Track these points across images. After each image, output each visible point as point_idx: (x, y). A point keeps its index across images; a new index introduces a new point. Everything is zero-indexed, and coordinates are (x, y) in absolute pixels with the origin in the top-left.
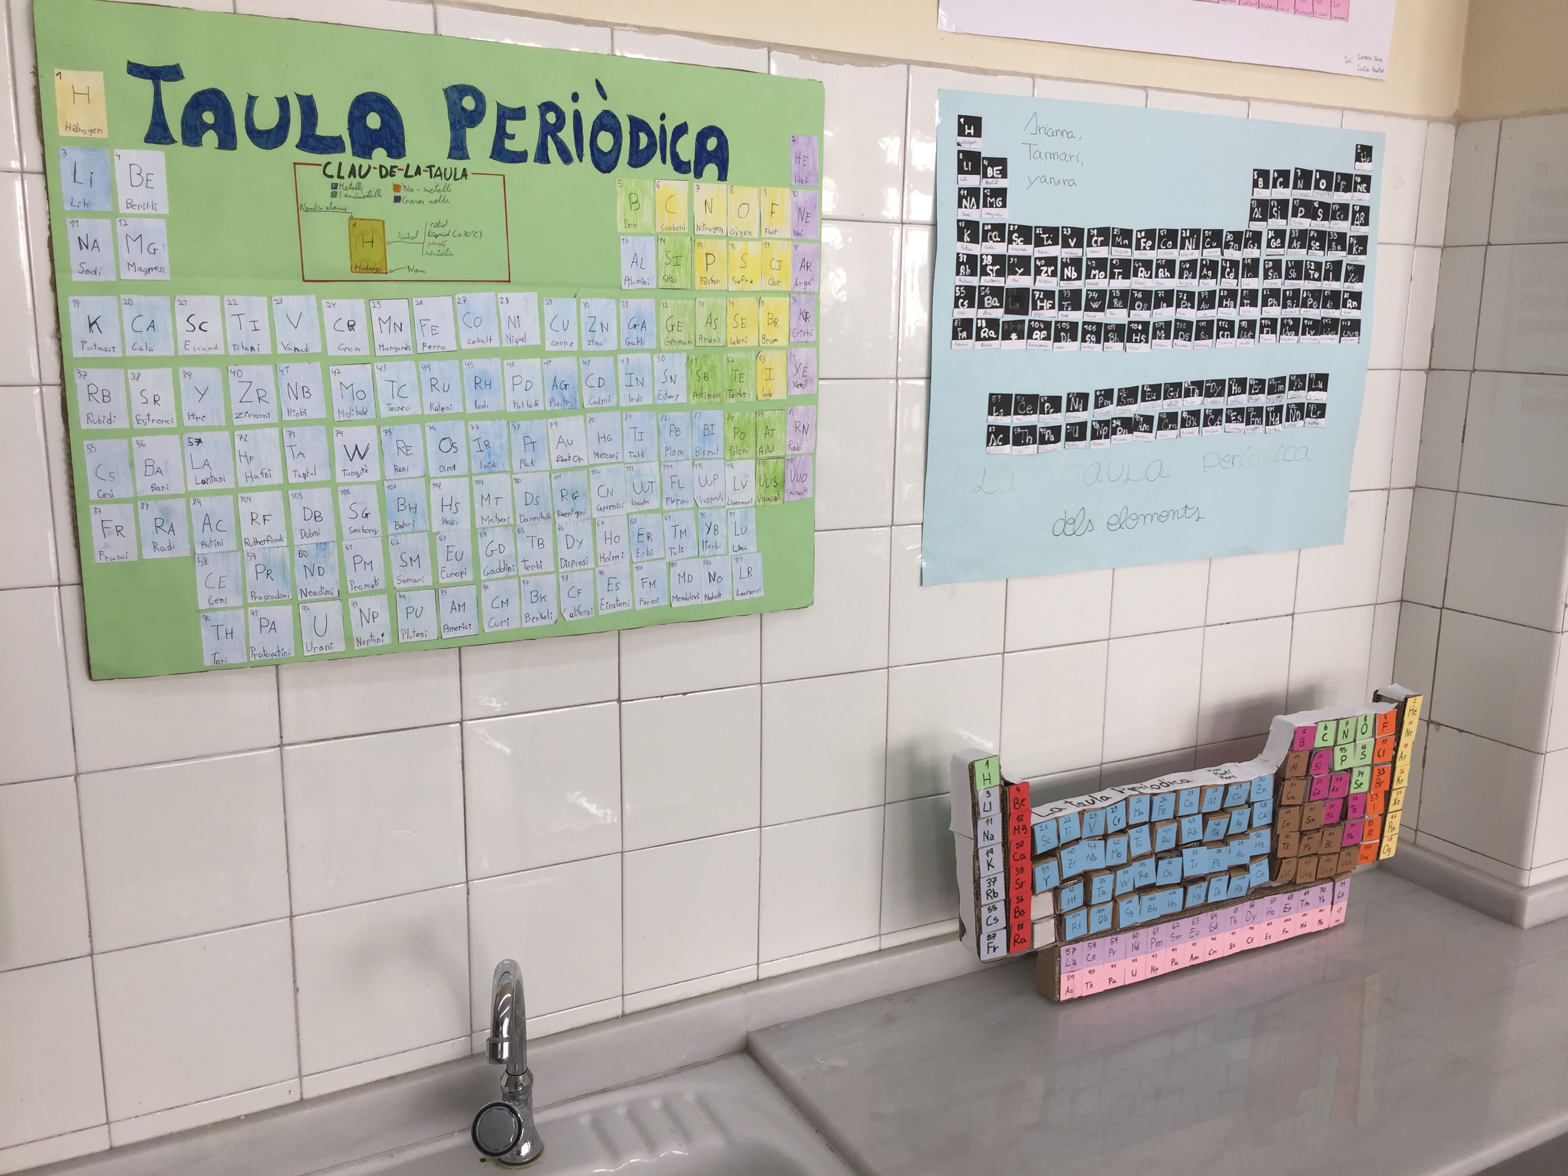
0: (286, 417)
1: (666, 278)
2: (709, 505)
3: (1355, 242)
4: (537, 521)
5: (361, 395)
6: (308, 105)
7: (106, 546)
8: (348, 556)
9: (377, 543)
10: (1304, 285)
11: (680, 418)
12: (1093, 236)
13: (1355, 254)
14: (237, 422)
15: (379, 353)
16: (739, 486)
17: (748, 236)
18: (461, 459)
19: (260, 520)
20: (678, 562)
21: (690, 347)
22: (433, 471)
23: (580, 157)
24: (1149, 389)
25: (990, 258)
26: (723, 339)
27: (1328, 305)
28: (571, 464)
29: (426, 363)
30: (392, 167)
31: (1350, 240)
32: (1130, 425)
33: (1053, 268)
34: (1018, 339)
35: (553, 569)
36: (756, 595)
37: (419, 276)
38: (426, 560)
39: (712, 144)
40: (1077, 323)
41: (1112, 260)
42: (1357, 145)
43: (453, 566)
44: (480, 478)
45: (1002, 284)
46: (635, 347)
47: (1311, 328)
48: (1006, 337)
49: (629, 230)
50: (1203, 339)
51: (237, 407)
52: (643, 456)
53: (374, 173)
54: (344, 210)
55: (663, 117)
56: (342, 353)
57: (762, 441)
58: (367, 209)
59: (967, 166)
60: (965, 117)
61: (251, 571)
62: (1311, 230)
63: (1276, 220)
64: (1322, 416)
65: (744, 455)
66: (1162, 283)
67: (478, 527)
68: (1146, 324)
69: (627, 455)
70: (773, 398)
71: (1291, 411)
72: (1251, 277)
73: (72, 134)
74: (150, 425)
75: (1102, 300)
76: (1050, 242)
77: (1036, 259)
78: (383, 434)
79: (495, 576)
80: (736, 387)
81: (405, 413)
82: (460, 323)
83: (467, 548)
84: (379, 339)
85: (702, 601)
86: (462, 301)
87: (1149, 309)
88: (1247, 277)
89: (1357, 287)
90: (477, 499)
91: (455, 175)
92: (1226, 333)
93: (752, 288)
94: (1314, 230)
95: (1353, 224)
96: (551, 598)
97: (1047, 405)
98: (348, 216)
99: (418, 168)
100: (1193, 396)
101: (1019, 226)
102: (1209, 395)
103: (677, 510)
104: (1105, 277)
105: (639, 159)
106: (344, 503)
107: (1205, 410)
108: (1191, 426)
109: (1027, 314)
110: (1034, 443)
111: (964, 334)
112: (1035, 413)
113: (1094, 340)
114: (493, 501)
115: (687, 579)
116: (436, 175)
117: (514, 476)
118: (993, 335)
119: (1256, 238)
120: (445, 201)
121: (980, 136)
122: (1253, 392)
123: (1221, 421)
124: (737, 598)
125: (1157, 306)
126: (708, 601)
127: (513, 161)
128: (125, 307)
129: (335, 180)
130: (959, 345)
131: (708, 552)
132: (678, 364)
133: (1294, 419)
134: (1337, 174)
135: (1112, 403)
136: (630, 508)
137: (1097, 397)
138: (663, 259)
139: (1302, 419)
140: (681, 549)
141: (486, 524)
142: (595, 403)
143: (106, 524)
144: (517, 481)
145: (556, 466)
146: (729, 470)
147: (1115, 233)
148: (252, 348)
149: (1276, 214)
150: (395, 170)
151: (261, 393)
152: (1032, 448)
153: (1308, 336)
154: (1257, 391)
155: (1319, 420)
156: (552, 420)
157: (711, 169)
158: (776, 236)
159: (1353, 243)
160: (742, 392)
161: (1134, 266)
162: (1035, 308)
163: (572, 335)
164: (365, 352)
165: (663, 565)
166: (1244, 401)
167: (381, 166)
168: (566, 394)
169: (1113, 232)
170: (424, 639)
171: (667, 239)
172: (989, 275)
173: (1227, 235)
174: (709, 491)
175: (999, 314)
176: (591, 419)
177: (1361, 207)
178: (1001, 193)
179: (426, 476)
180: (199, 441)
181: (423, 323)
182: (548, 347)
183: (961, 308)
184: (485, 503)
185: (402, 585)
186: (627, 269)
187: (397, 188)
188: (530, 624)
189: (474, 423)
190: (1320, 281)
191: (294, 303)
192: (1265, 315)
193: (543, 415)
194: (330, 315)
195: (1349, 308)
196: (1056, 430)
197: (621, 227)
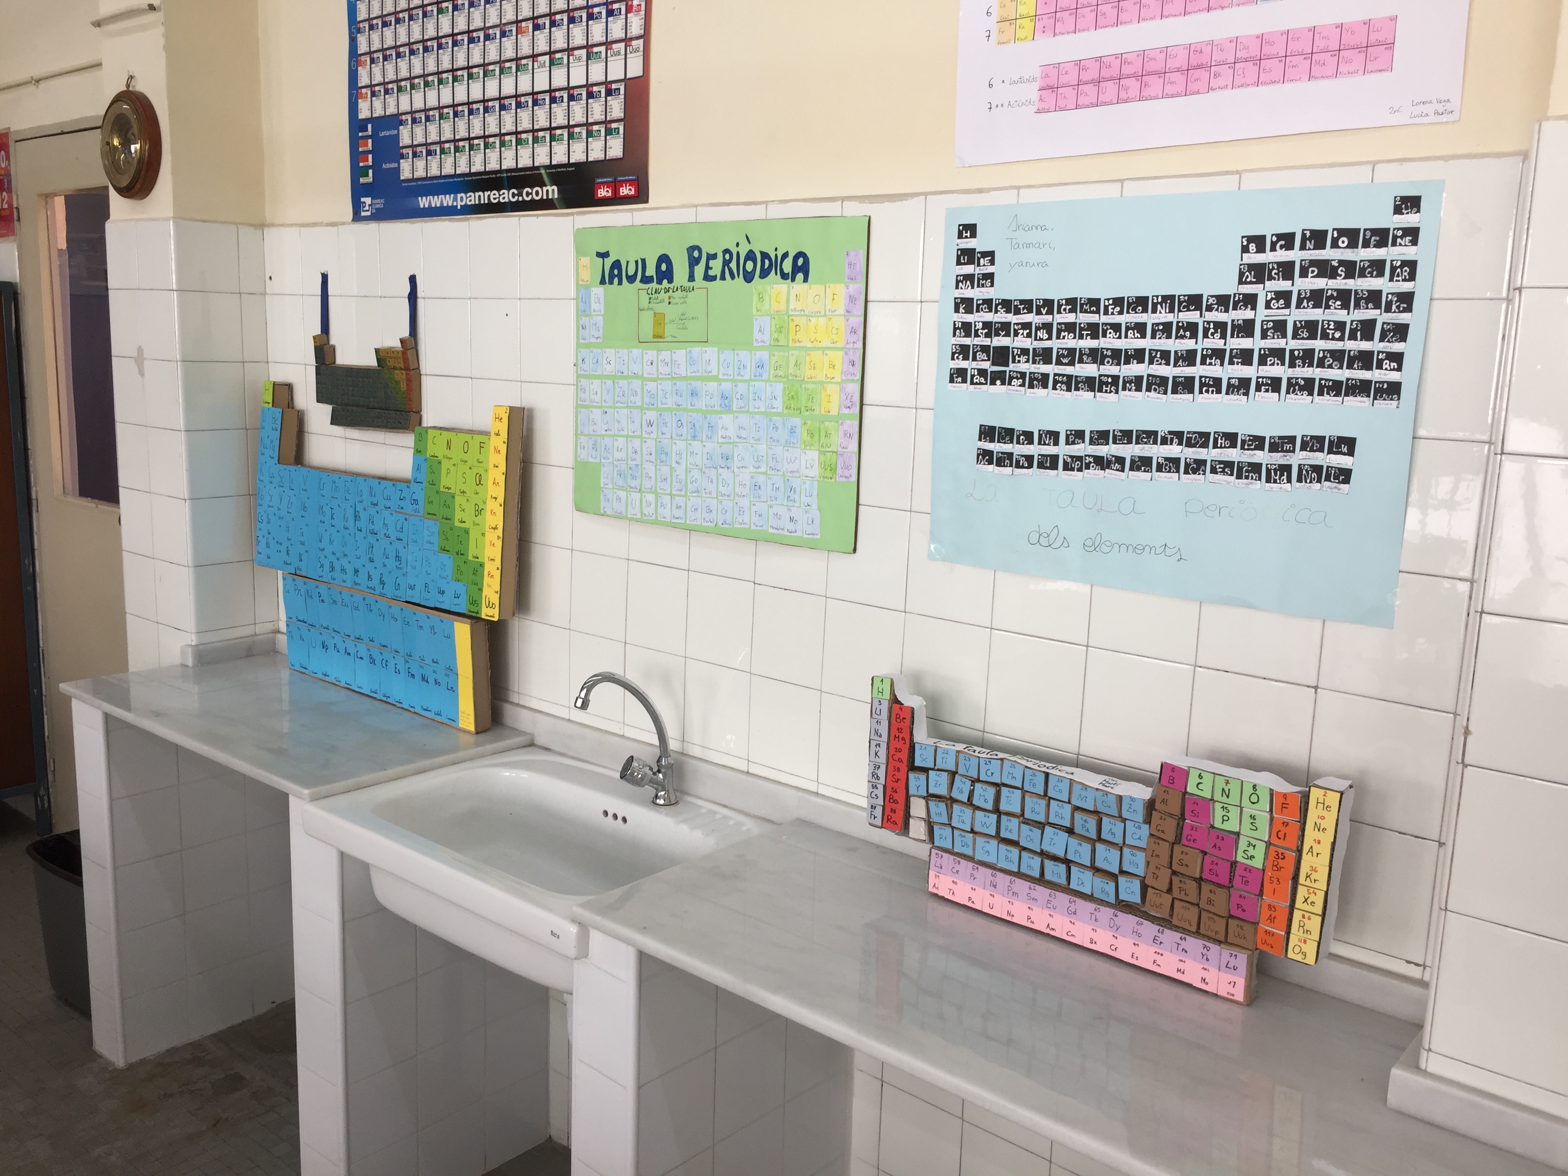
0: (629, 404)
1: (775, 339)
2: (792, 475)
3: (1396, 299)
4: (711, 469)
5: (653, 396)
6: (644, 261)
7: (581, 453)
8: (644, 472)
9: (654, 468)
10: (1319, 345)
11: (778, 420)
12: (1062, 305)
13: (1395, 312)
14: (617, 405)
15: (660, 376)
16: (808, 466)
17: (819, 314)
18: (684, 431)
19: (620, 450)
20: (774, 506)
21: (785, 380)
22: (674, 436)
23: (738, 276)
24: (1119, 434)
25: (981, 324)
26: (802, 376)
27: (1355, 366)
29: (675, 382)
30: (669, 288)
31: (1387, 297)
32: (1101, 463)
33: (1028, 331)
34: (1002, 384)
35: (715, 496)
36: (815, 537)
37: (675, 339)
38: (669, 481)
39: (800, 262)
40: (1048, 375)
41: (1080, 324)
42: (1395, 197)
43: (678, 486)
44: (691, 442)
45: (989, 344)
46: (758, 378)
47: (1330, 389)
48: (993, 383)
49: (758, 313)
50: (1181, 393)
51: (617, 399)
52: (759, 440)
53: (663, 291)
54: (652, 309)
55: (776, 249)
56: (650, 376)
57: (823, 439)
58: (660, 308)
59: (964, 259)
60: (963, 225)
61: (615, 473)
62: (1328, 290)
63: (1276, 282)
64: (1347, 481)
65: (813, 448)
66: (1133, 343)
67: (688, 467)
68: (1116, 378)
69: (751, 439)
70: (831, 413)
71: (1304, 472)
72: (1243, 337)
73: (582, 283)
74: (595, 404)
75: (1072, 356)
76: (1025, 311)
77: (1014, 324)
78: (659, 415)
79: (693, 494)
80: (809, 404)
81: (667, 406)
82: (688, 363)
83: (683, 478)
84: (660, 369)
85: (786, 533)
86: (689, 352)
87: (1119, 364)
88: (1238, 337)
89: (1397, 347)
90: (689, 452)
91: (690, 289)
92: (1211, 389)
93: (820, 345)
94: (1332, 290)
95: (1391, 280)
96: (714, 511)
97: (1022, 437)
98: (653, 312)
99: (677, 288)
100: (1171, 444)
101: (1003, 300)
102: (1189, 445)
103: (775, 474)
104: (1075, 338)
105: (764, 274)
106: (644, 446)
107: (1186, 459)
108: (1169, 472)
109: (1008, 366)
110: (1011, 466)
111: (960, 379)
112: (1012, 442)
113: (1065, 388)
114: (695, 455)
115: (778, 517)
116: (683, 290)
117: (703, 443)
118: (983, 381)
119: (1250, 301)
120: (686, 303)
121: (975, 237)
122: (1246, 447)
123: (1204, 471)
124: (805, 536)
125: (1127, 362)
126: (789, 534)
127: (711, 281)
128: (590, 353)
129: (651, 296)
130: (954, 387)
131: (790, 503)
132: (779, 389)
133: (1308, 481)
134: (1365, 230)
135: (1083, 442)
136: (752, 470)
137: (1067, 436)
138: (773, 329)
139: (1319, 481)
140: (776, 498)
141: (691, 466)
142: (738, 408)
143: (581, 444)
144: (704, 446)
145: (721, 440)
146: (803, 455)
147: (1082, 302)
148: (622, 372)
149: (1276, 276)
151: (624, 393)
152: (1008, 470)
153: (1326, 397)
154: (1253, 447)
155: (1342, 486)
156: (720, 416)
157: (800, 276)
158: (836, 313)
159: (1391, 301)
160: (812, 409)
161: (1103, 329)
162: (1014, 362)
163: (731, 372)
164: (655, 376)
165: (766, 505)
166: (1234, 455)
167: (665, 288)
168: (726, 402)
169: (1081, 301)
170: (666, 520)
171: (776, 317)
172: (980, 336)
173: (1208, 299)
174: (792, 467)
175: (986, 365)
176: (736, 417)
177: (1402, 261)
178: (990, 277)
179: (672, 438)
180: (606, 412)
181: (675, 362)
182: (721, 377)
183: (957, 361)
184: (692, 456)
185: (660, 491)
186: (756, 335)
187: (670, 298)
188: (705, 524)
189: (690, 414)
190: (1343, 340)
191: (635, 351)
192: (1261, 374)
193: (717, 412)
194: (646, 358)
195: (1386, 369)
196: (1029, 459)
197: (754, 311)
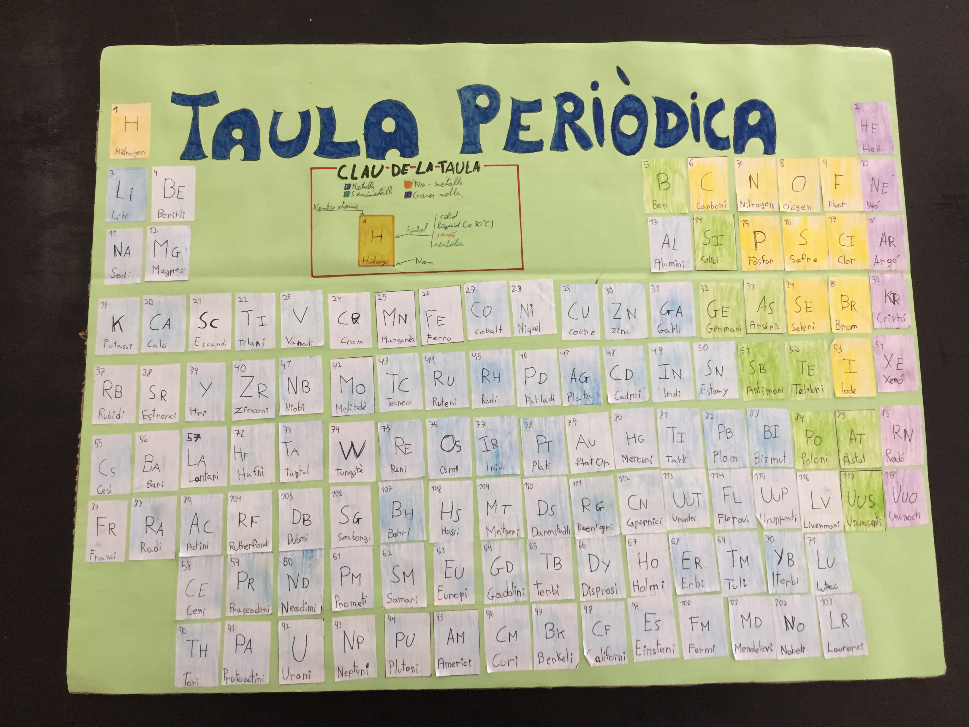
0: (283, 412)
1: (705, 259)
2: (778, 526)
4: (552, 535)
5: (360, 389)
6: (328, 116)
7: (98, 544)
8: (335, 567)
9: (368, 553)
11: (731, 416)
14: (236, 417)
15: (382, 345)
16: (818, 503)
17: (806, 210)
18: (465, 460)
19: (248, 521)
20: (740, 600)
21: (740, 335)
22: (433, 473)
23: (601, 142)
26: (782, 325)
28: (594, 468)
29: (429, 355)
30: (404, 166)
35: (573, 597)
36: (856, 653)
37: (427, 267)
38: (421, 577)
39: (754, 118)
43: (451, 586)
44: (486, 481)
46: (669, 335)
49: (658, 211)
51: (237, 402)
52: (684, 461)
53: (387, 172)
54: (356, 208)
55: (694, 96)
56: (345, 346)
57: (846, 447)
58: (378, 205)
61: (232, 580)
65: (823, 465)
67: (482, 538)
69: (664, 459)
70: (857, 395)
73: (121, 157)
74: (154, 421)
78: (380, 430)
79: (501, 600)
80: (805, 380)
81: (406, 408)
82: (468, 314)
83: (469, 564)
84: (383, 331)
85: (777, 655)
86: (470, 291)
90: (482, 505)
91: (467, 168)
93: (817, 266)
96: (571, 633)
98: (358, 213)
99: (430, 164)
103: (734, 530)
105: (667, 139)
106: (335, 504)
114: (500, 509)
115: (753, 622)
116: (447, 170)
117: (525, 481)
120: (456, 193)
124: (827, 656)
126: (785, 656)
127: (528, 151)
128: (146, 307)
129: (349, 181)
131: (781, 588)
132: (725, 353)
136: (669, 525)
138: (700, 239)
140: (743, 582)
141: (491, 536)
142: (622, 397)
143: (101, 521)
144: (529, 486)
145: (575, 469)
146: (802, 483)
148: (257, 343)
150: (407, 168)
151: (262, 388)
156: (570, 417)
157: (755, 144)
158: (844, 209)
160: (813, 388)
163: (594, 323)
164: (368, 344)
165: (719, 601)
167: (394, 166)
168: (587, 387)
170: (415, 674)
171: (705, 217)
174: (776, 509)
176: (618, 417)
179: (426, 478)
180: (198, 437)
181: (429, 314)
182: (565, 336)
184: (491, 511)
185: (393, 605)
186: (656, 251)
187: (408, 184)
188: (544, 666)
189: (480, 419)
191: (301, 296)
193: (560, 410)
194: (335, 309)
197: (648, 207)
